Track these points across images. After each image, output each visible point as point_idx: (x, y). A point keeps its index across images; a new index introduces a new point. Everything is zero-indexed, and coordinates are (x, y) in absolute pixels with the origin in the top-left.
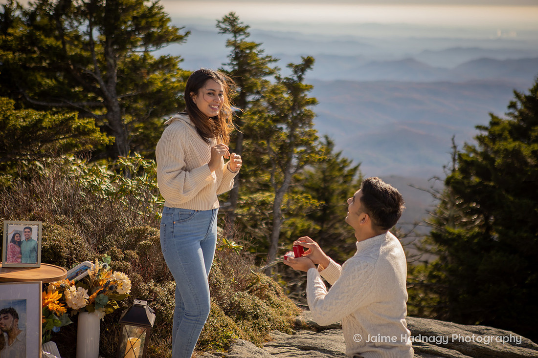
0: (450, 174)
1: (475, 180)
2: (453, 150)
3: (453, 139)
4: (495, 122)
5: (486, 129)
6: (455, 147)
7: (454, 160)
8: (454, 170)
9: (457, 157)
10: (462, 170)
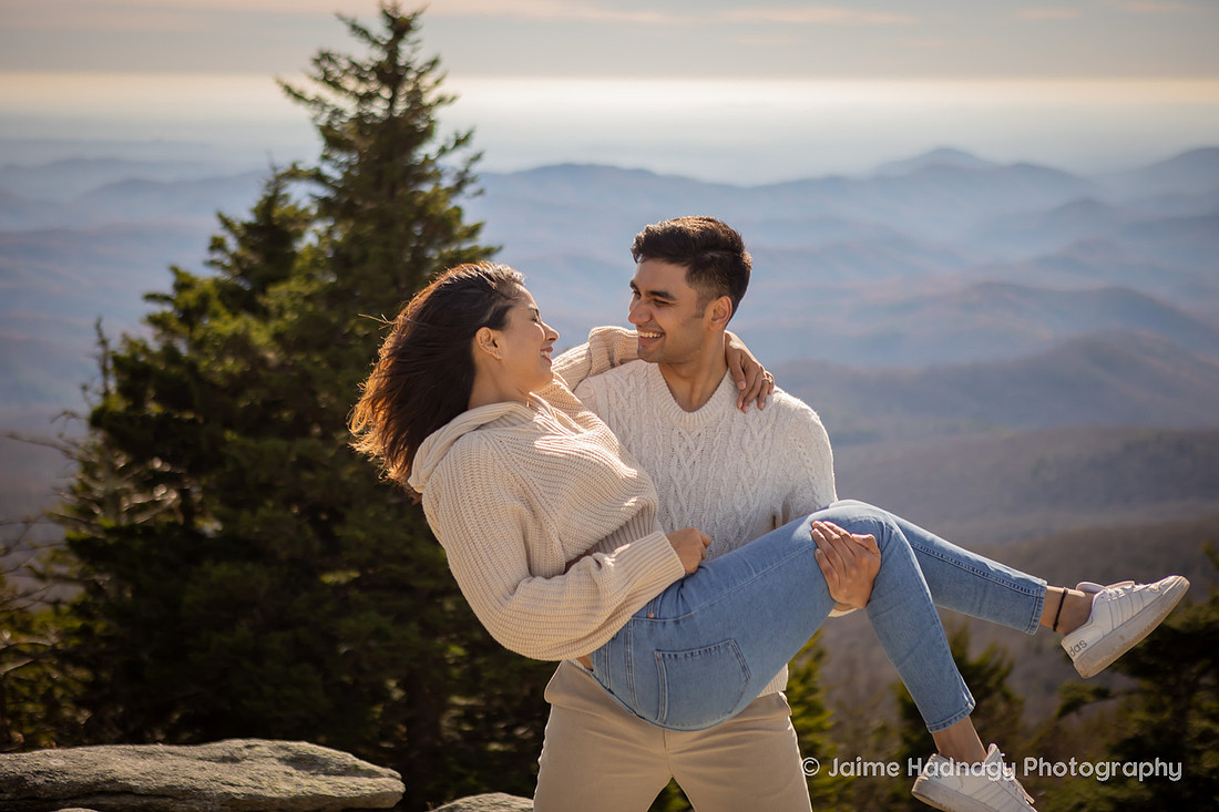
0: (97, 401)
1: (154, 408)
2: (99, 350)
3: (98, 327)
4: (184, 283)
5: (165, 299)
6: (104, 343)
7: (105, 371)
8: (106, 394)
9: (110, 364)
10: (125, 391)
